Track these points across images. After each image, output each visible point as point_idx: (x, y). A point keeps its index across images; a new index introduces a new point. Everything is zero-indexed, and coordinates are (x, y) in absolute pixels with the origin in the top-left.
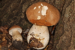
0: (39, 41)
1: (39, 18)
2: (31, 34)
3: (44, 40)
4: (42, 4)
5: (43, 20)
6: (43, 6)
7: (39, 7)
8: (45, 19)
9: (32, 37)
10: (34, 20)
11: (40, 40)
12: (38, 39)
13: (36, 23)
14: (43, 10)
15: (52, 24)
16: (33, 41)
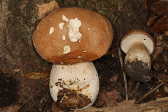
0: (79, 92)
1: (67, 50)
2: (57, 84)
3: (90, 87)
4: (64, 18)
5: (77, 51)
6: (67, 20)
7: (61, 25)
8: (81, 47)
9: (61, 89)
10: (58, 58)
11: (81, 90)
12: (76, 89)
13: (63, 61)
14: (70, 30)
15: (98, 55)
16: (67, 97)
